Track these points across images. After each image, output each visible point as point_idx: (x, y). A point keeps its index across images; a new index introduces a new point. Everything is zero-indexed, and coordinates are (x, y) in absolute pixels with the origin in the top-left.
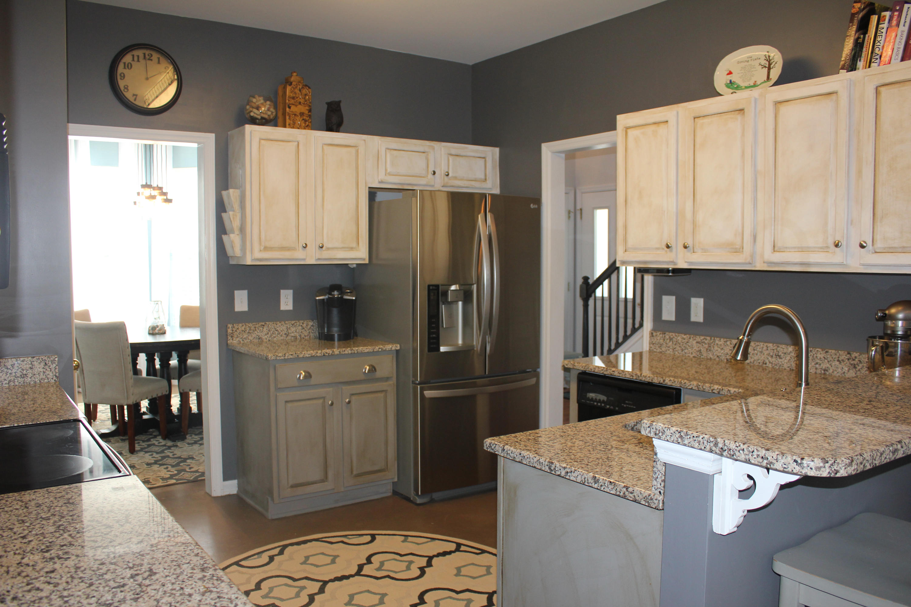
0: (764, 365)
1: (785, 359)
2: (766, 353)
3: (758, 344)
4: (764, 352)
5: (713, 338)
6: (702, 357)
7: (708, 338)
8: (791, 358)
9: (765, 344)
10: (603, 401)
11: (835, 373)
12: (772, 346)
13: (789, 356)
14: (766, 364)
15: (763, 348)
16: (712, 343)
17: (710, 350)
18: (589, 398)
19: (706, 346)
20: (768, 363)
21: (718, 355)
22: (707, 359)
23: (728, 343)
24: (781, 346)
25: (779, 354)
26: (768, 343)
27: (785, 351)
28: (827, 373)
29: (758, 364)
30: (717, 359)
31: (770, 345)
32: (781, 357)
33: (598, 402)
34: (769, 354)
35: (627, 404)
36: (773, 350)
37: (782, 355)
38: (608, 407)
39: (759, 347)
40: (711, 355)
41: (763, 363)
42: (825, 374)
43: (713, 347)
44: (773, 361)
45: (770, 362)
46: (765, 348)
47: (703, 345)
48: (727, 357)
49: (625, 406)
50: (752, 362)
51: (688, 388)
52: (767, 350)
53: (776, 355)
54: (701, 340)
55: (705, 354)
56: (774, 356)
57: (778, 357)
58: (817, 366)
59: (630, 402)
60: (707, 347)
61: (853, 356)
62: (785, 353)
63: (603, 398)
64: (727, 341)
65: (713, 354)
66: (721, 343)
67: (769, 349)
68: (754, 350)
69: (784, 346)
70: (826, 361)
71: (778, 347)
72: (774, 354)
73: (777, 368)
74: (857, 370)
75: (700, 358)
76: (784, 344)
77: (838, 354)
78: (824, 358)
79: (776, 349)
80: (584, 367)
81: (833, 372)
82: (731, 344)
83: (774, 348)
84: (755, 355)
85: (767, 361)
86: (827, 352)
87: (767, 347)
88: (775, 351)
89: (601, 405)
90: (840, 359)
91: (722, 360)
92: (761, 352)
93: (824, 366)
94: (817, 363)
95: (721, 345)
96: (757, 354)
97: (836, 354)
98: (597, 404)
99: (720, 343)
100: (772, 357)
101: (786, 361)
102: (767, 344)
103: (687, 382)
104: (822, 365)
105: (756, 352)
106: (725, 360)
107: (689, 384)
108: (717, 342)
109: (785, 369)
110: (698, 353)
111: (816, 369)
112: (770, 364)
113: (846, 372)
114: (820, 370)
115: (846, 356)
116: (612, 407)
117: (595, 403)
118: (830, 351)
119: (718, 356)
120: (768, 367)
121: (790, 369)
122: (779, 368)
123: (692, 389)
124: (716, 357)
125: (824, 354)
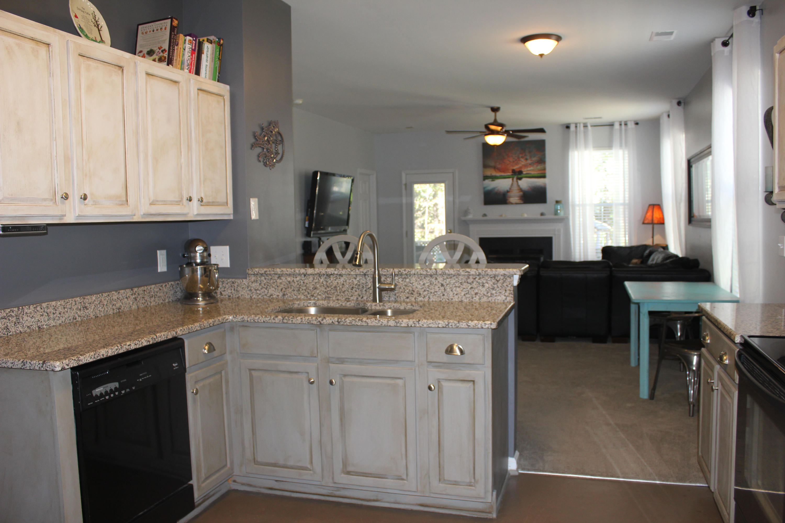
0: (75, 321)
1: (91, 309)
2: (75, 308)
3: (66, 301)
4: (73, 307)
5: (21, 308)
6: (9, 334)
7: (16, 309)
8: (95, 306)
9: (73, 299)
10: (116, 388)
11: (125, 308)
12: (79, 300)
13: (93, 305)
14: (76, 319)
15: (72, 303)
16: (20, 313)
17: (18, 323)
18: (96, 395)
19: (14, 319)
20: (77, 317)
21: (29, 325)
22: (17, 334)
23: (39, 308)
24: (86, 297)
25: (86, 306)
26: (75, 297)
27: (90, 301)
28: (121, 311)
29: (69, 321)
30: (28, 330)
31: (78, 299)
32: (88, 308)
33: (109, 395)
34: (77, 309)
35: (141, 377)
36: (81, 303)
37: (88, 305)
38: (123, 392)
39: (69, 303)
40: (20, 328)
41: (74, 319)
42: (119, 312)
43: (23, 318)
44: (81, 314)
45: (79, 316)
46: (74, 303)
47: (9, 320)
48: (39, 325)
49: (141, 380)
50: (64, 322)
51: (195, 330)
52: (76, 304)
53: (83, 307)
54: (7, 314)
55: (13, 330)
56: (82, 309)
57: (85, 308)
58: (114, 307)
59: (144, 374)
60: (14, 321)
61: (134, 291)
62: (90, 303)
63: (114, 385)
64: (37, 307)
65: (23, 326)
66: (31, 310)
67: (77, 303)
68: (64, 308)
69: (89, 296)
70: (119, 300)
71: (84, 299)
72: (82, 306)
73: (86, 319)
74: (137, 301)
75: (8, 337)
76: (88, 295)
77: (126, 292)
78: (118, 298)
79: (83, 301)
80: (93, 357)
81: (124, 309)
82: (41, 309)
83: (81, 301)
84: (66, 313)
85: (77, 316)
86: (119, 293)
87: (76, 302)
88: (82, 303)
89: (115, 394)
90: (127, 296)
91: (33, 330)
92: (70, 308)
93: (118, 305)
94: (113, 305)
95: (31, 313)
96: (67, 312)
97: (124, 293)
98: (110, 396)
99: (29, 311)
100: (80, 310)
101: (91, 310)
102: (75, 299)
103: (193, 326)
104: (117, 305)
105: (66, 309)
106: (37, 329)
107: (194, 326)
108: (26, 311)
109: (92, 318)
110: (5, 331)
111: (113, 310)
112: (80, 318)
113: (132, 305)
114: (116, 310)
115: (130, 292)
116: (128, 390)
117: (107, 397)
118: (121, 291)
119: (28, 327)
120: (78, 321)
121: (95, 316)
122: (87, 319)
123: (197, 331)
124: (26, 329)
125: (118, 295)
